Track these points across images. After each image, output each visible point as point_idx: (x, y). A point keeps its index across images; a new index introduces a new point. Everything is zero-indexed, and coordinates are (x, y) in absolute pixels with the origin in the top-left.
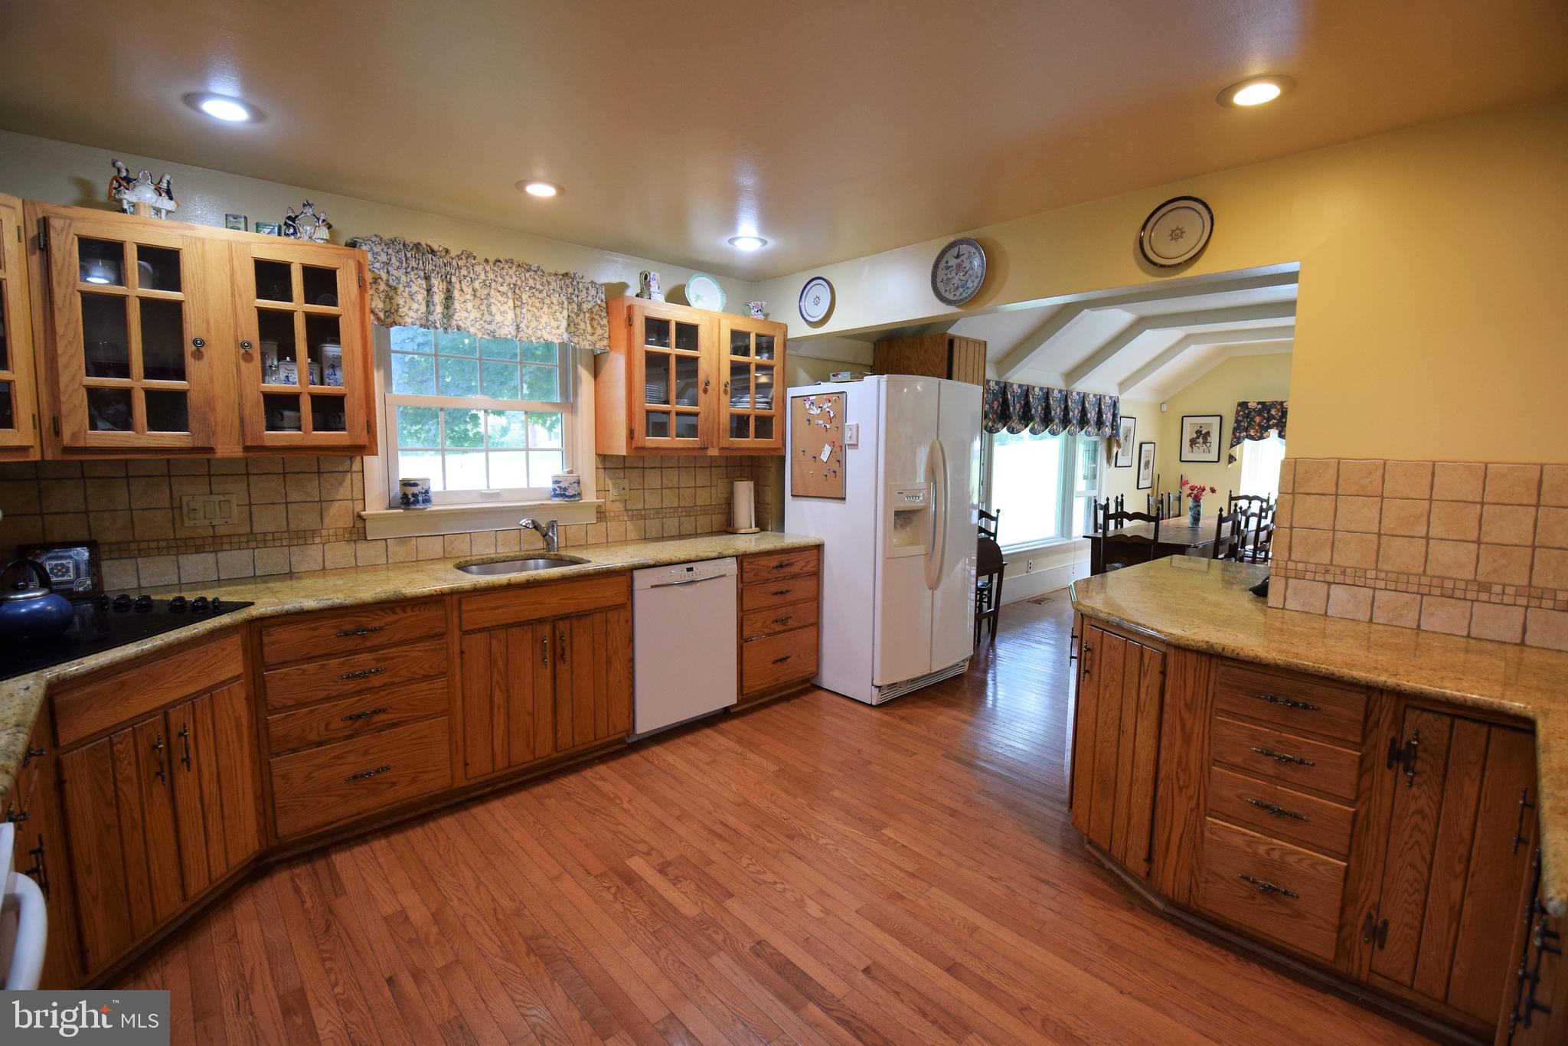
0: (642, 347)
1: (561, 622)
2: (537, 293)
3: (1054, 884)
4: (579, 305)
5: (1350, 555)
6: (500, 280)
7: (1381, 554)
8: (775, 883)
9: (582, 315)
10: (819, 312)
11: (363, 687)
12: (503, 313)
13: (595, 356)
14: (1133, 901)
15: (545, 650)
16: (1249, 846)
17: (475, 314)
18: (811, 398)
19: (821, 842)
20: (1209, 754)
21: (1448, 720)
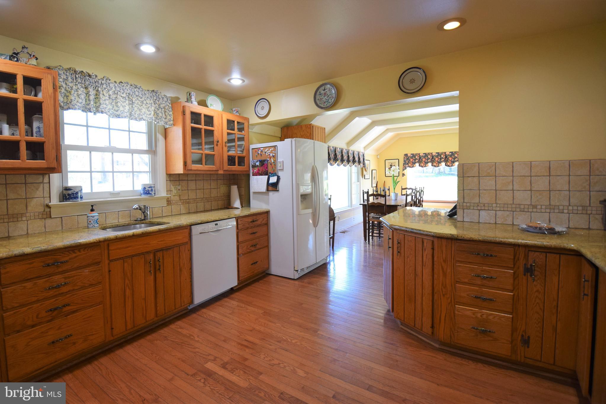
0: (189, 125)
1: (158, 253)
2: (139, 99)
3: (395, 344)
4: (159, 105)
5: (486, 199)
6: (122, 91)
7: (497, 197)
8: (279, 364)
9: (160, 110)
10: (263, 113)
11: (57, 293)
12: (124, 107)
13: (165, 129)
14: (426, 346)
15: (151, 267)
16: (474, 315)
17: (110, 107)
18: (261, 149)
19: (293, 342)
20: (454, 279)
21: (544, 254)
